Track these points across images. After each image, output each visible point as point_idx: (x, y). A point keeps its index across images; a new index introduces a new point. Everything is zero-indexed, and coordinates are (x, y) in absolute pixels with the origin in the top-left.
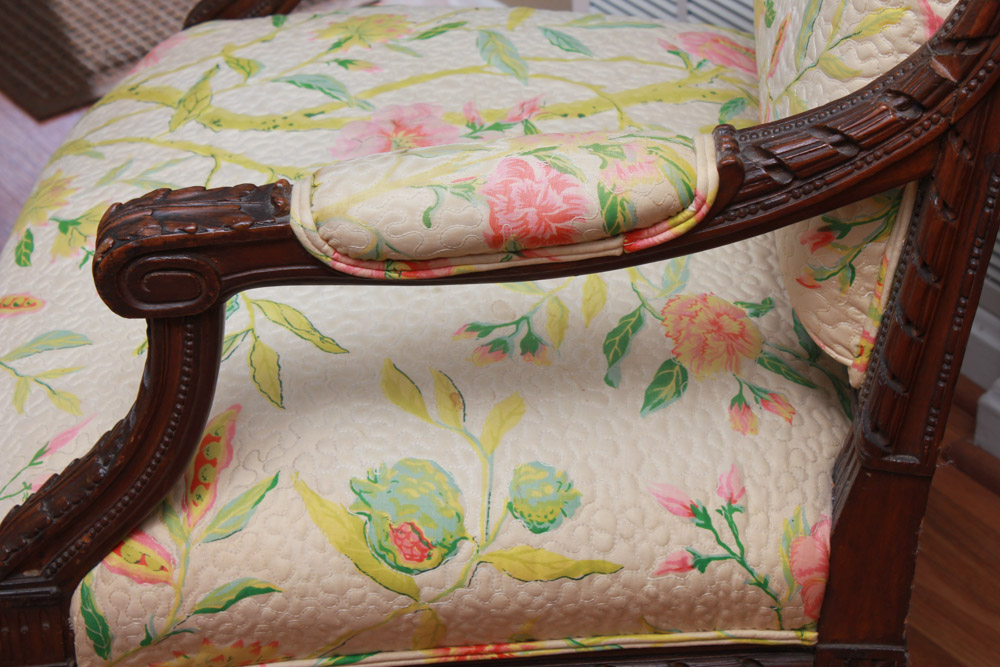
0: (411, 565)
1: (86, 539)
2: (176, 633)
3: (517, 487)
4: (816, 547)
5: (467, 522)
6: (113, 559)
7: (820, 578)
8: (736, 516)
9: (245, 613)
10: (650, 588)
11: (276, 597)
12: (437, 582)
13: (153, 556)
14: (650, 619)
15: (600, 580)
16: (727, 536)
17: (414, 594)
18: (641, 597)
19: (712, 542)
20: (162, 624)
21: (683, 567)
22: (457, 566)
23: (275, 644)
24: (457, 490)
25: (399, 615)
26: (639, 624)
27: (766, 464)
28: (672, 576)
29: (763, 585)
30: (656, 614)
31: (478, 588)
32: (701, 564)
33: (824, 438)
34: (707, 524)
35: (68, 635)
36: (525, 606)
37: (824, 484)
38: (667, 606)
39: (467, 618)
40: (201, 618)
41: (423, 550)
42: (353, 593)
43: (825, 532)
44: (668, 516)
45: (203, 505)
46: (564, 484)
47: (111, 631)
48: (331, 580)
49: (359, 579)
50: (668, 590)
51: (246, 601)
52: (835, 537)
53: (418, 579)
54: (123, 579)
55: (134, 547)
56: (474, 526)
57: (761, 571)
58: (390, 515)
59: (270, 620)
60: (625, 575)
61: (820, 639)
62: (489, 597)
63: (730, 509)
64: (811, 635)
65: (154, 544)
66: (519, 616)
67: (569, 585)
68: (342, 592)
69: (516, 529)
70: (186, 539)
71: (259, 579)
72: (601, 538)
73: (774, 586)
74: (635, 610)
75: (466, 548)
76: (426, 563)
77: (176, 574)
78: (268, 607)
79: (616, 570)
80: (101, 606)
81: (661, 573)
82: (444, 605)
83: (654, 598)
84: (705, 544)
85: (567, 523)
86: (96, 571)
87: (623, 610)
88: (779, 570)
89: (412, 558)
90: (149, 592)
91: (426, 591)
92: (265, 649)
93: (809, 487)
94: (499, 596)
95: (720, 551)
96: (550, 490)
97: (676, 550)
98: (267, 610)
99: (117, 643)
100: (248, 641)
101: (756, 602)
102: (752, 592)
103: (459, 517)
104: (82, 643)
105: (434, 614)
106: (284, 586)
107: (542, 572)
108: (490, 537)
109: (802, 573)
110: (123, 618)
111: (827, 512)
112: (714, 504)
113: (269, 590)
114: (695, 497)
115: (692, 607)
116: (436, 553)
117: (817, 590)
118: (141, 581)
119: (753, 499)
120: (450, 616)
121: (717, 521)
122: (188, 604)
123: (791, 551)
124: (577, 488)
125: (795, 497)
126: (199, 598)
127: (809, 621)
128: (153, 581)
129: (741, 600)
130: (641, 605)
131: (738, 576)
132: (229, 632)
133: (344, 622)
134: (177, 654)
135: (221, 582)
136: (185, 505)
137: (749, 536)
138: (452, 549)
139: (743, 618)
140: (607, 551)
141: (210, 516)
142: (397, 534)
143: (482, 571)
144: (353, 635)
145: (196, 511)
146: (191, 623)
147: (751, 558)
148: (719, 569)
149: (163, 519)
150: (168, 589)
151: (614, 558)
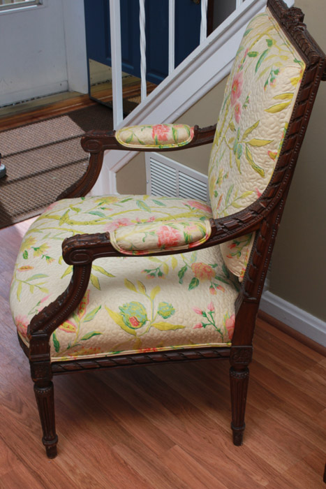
0: (135, 327)
1: (55, 322)
2: (76, 346)
3: (160, 308)
4: (232, 321)
5: (148, 317)
6: (61, 327)
7: (233, 329)
8: (213, 314)
9: (94, 340)
10: (192, 332)
11: (101, 336)
12: (141, 331)
13: (71, 326)
14: (191, 340)
15: (180, 330)
16: (210, 319)
17: (135, 334)
18: (190, 334)
19: (207, 320)
20: (73, 343)
21: (200, 327)
22: (145, 327)
23: (100, 348)
24: (145, 309)
25: (131, 340)
26: (189, 342)
27: (219, 302)
28: (197, 329)
29: (219, 331)
30: (193, 339)
31: (150, 333)
32: (204, 326)
33: (232, 296)
34: (206, 316)
35: (48, 347)
36: (162, 337)
37: (233, 306)
38: (196, 337)
39: (147, 341)
40: (83, 341)
41: (137, 323)
42: (120, 334)
43: (234, 318)
44: (196, 314)
45: (83, 313)
46: (171, 307)
47: (61, 345)
48: (115, 331)
49: (122, 331)
50: (196, 332)
51: (94, 337)
52: (236, 319)
53: (136, 330)
54: (63, 332)
55: (66, 324)
56: (150, 317)
57: (219, 327)
58: (129, 315)
59: (99, 342)
60: (186, 329)
61: (232, 345)
62: (153, 335)
63: (211, 312)
64: (230, 344)
65: (71, 323)
66: (160, 340)
67: (173, 331)
68: (117, 334)
69: (160, 318)
70: (79, 322)
71: (97, 331)
72: (180, 320)
73: (222, 331)
74: (188, 338)
75: (148, 323)
76: (138, 327)
77: (77, 330)
78: (99, 338)
79: (184, 328)
80: (58, 338)
81: (195, 328)
82: (142, 337)
83: (193, 335)
84: (205, 321)
85: (172, 316)
86: (57, 330)
87: (185, 338)
88: (223, 327)
89: (135, 325)
90: (70, 335)
91: (138, 334)
92: (97, 350)
93: (229, 307)
94: (155, 335)
95: (209, 323)
96: (168, 308)
97: (198, 323)
98: (99, 339)
99: (61, 348)
100: (93, 348)
101: (217, 335)
102: (216, 333)
103: (146, 315)
104: (52, 349)
105: (139, 339)
106: (103, 333)
107: (166, 328)
108: (153, 320)
109: (228, 328)
110: (63, 341)
111: (234, 313)
112: (207, 311)
113: (99, 334)
114: (203, 310)
115: (202, 337)
116: (140, 324)
117: (232, 332)
118: (68, 332)
119: (216, 310)
120: (143, 340)
121: (208, 315)
122: (79, 338)
123: (226, 322)
124: (174, 308)
125: (226, 310)
126: (82, 336)
127: (230, 340)
128: (71, 332)
129: (213, 335)
130: (190, 337)
131: (213, 329)
132: (89, 345)
133: (118, 342)
134: (75, 351)
135: (88, 332)
136: (78, 313)
137: (216, 319)
138: (144, 323)
139: (214, 340)
140: (182, 323)
141: (85, 316)
142: (131, 319)
143: (152, 328)
144: (119, 345)
145: (81, 315)
146: (80, 343)
147: (216, 324)
148: (208, 327)
149: (73, 317)
150: (75, 334)
151: (183, 325)
